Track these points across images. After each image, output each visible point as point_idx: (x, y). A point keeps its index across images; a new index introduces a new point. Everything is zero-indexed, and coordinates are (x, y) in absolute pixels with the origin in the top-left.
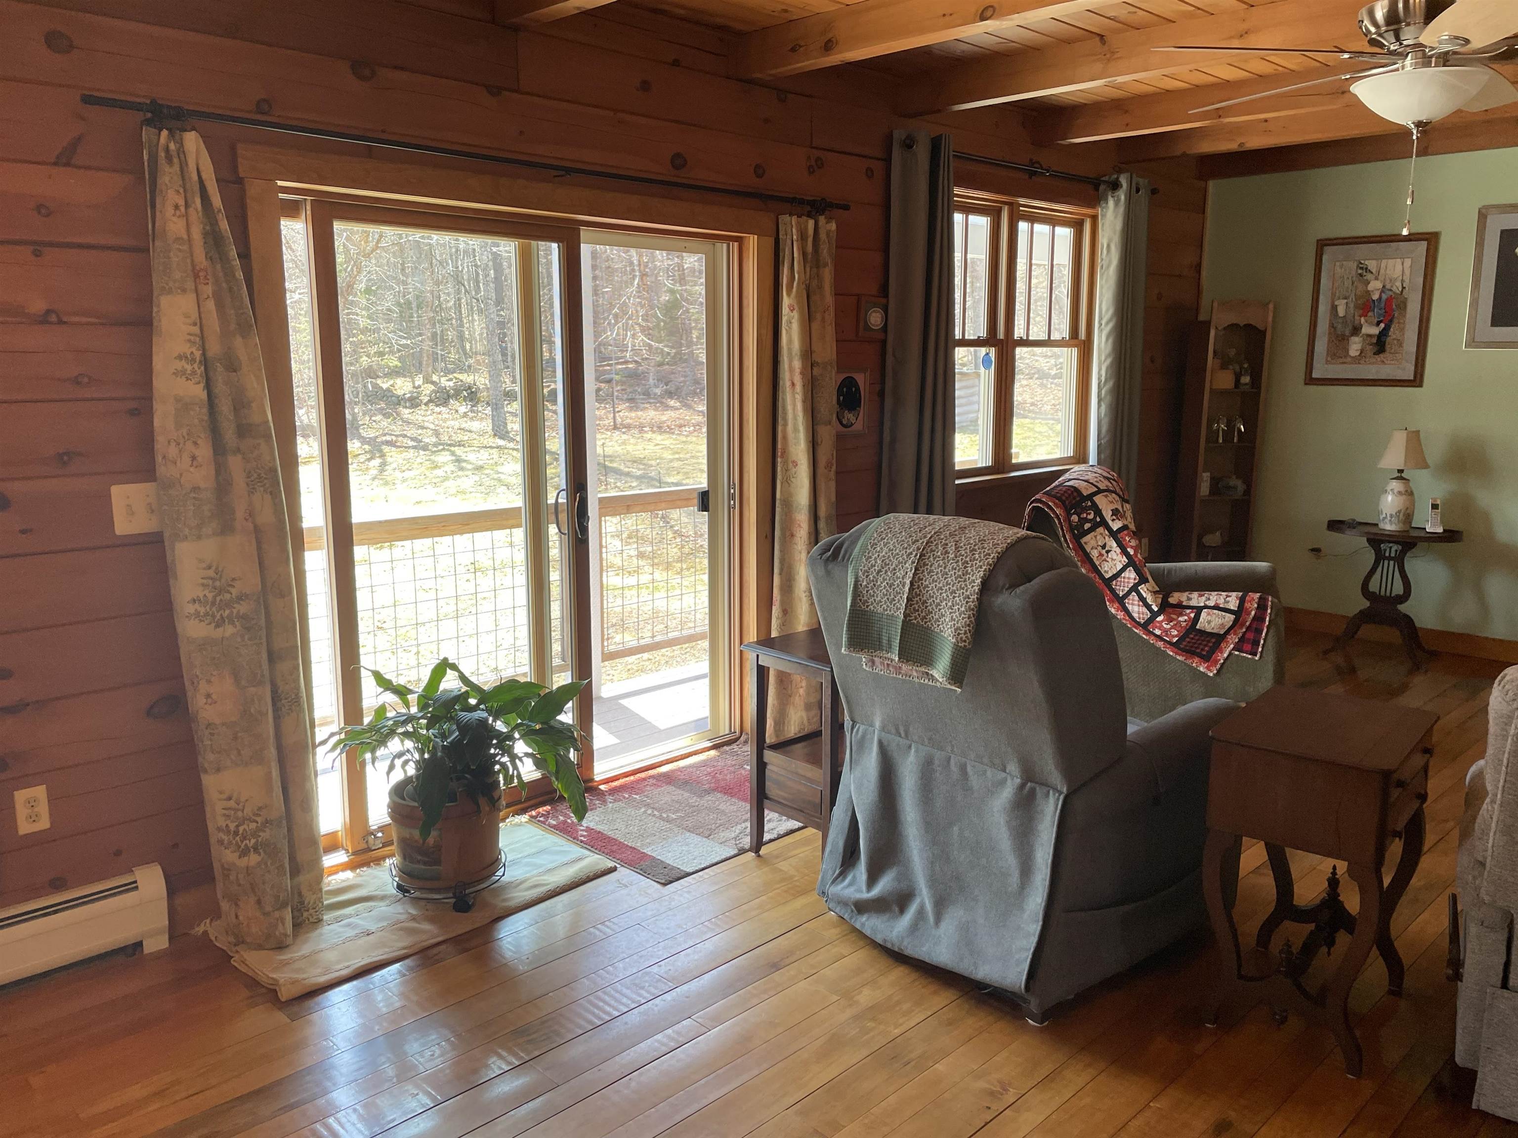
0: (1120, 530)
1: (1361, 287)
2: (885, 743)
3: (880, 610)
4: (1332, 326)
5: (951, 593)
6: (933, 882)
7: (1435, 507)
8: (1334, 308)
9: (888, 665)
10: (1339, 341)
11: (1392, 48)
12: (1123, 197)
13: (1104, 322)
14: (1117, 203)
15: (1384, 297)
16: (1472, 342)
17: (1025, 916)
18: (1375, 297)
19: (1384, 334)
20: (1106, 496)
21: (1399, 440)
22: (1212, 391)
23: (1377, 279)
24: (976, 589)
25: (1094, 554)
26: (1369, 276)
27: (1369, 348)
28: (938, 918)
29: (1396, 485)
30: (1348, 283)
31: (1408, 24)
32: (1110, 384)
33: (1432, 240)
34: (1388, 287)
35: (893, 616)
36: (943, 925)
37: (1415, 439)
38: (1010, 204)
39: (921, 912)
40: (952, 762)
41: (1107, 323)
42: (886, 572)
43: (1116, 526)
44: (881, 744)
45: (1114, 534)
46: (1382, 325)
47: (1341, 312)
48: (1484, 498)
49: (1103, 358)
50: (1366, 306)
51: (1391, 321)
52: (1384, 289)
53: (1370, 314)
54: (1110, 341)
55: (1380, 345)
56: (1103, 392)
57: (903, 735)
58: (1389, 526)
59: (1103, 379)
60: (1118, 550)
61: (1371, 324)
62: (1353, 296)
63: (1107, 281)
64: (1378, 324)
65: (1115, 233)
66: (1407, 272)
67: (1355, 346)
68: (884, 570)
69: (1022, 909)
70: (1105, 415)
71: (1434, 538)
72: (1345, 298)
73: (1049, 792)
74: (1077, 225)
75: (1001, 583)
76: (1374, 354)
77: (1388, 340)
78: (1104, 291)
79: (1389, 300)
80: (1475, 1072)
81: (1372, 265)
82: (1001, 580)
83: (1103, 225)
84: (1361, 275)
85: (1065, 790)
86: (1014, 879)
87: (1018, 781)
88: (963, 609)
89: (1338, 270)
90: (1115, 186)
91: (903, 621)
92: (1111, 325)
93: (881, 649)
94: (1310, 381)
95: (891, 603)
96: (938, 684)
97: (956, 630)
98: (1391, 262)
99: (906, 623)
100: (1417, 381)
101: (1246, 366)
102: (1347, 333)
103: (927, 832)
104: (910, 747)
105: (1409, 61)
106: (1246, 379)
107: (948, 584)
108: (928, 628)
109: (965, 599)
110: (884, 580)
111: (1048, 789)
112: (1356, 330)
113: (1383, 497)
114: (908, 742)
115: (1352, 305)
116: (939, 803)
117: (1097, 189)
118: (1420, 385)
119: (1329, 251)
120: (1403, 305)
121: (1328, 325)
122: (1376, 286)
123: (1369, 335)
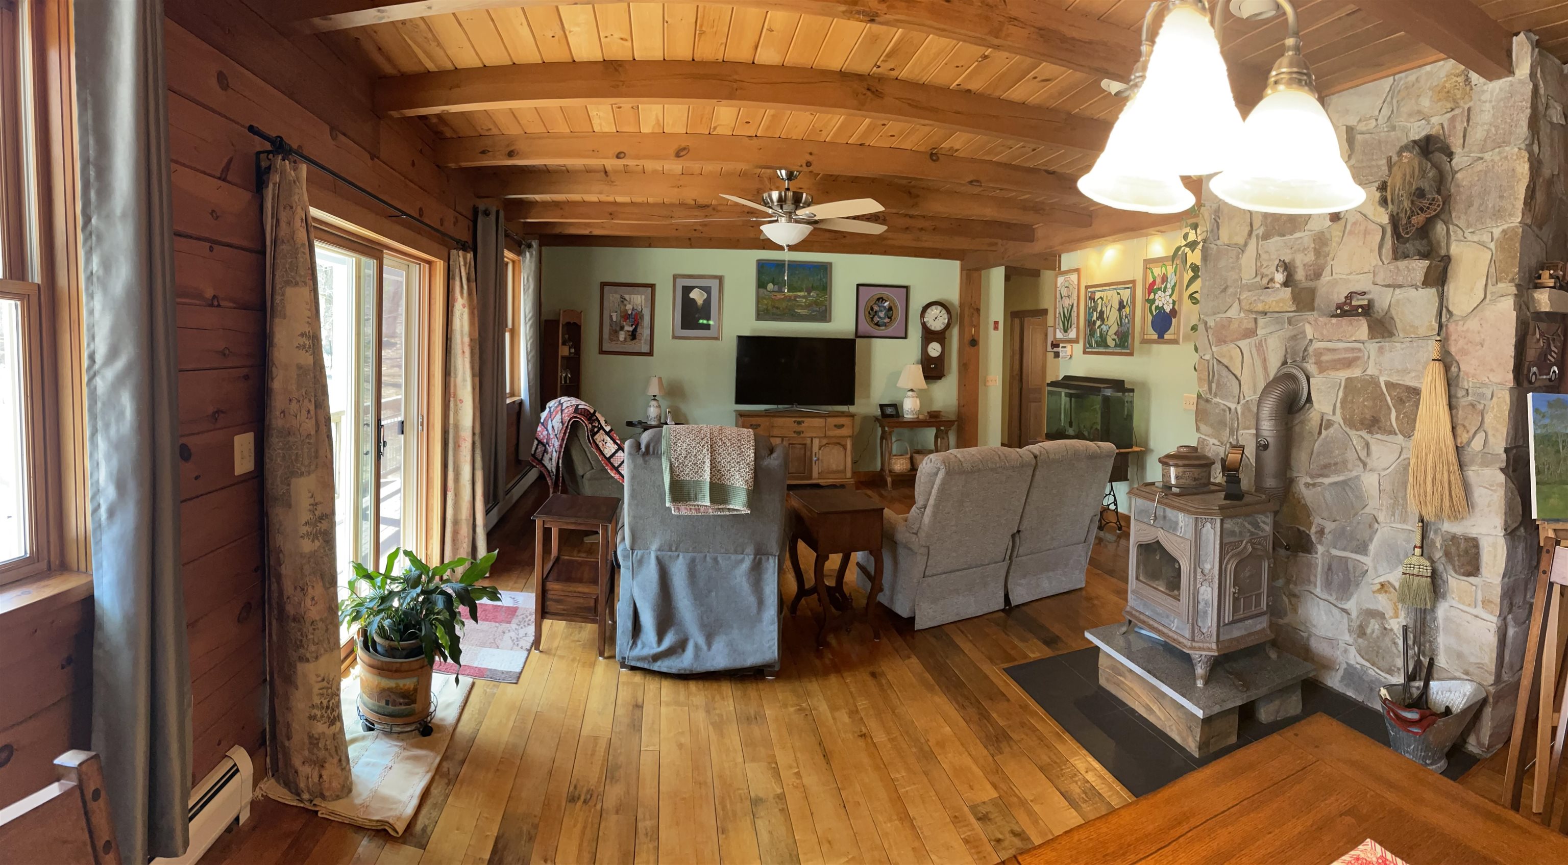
0: (610, 431)
1: (622, 307)
2: (661, 558)
4: (611, 326)
5: (737, 463)
7: (669, 412)
8: (611, 317)
10: (615, 333)
12: (535, 253)
14: (531, 255)
15: (634, 313)
16: (674, 337)
18: (630, 312)
19: (635, 330)
20: (598, 413)
21: (654, 381)
22: (561, 356)
23: (629, 304)
24: (751, 459)
25: (600, 444)
26: (625, 302)
28: (710, 645)
29: (654, 403)
30: (616, 305)
33: (652, 286)
34: (635, 308)
37: (658, 380)
41: (529, 320)
43: (608, 429)
46: (634, 326)
47: (614, 319)
49: (528, 338)
50: (626, 316)
51: (637, 324)
52: (633, 309)
53: (627, 320)
54: (531, 331)
55: (633, 335)
61: (629, 325)
62: (619, 312)
64: (632, 325)
65: (531, 270)
66: (643, 301)
67: (622, 336)
72: (616, 312)
73: (769, 557)
76: (631, 339)
77: (637, 334)
79: (636, 314)
81: (627, 297)
83: (524, 265)
87: (752, 557)
90: (530, 246)
92: (531, 322)
94: (603, 352)
96: (737, 513)
98: (635, 296)
100: (650, 354)
101: (574, 343)
102: (618, 329)
103: (694, 600)
104: (678, 556)
106: (574, 351)
109: (746, 465)
112: (622, 328)
113: (649, 409)
115: (619, 316)
116: (702, 582)
117: (520, 247)
118: (652, 356)
119: (607, 288)
120: (642, 317)
121: (608, 325)
122: (629, 307)
123: (629, 331)
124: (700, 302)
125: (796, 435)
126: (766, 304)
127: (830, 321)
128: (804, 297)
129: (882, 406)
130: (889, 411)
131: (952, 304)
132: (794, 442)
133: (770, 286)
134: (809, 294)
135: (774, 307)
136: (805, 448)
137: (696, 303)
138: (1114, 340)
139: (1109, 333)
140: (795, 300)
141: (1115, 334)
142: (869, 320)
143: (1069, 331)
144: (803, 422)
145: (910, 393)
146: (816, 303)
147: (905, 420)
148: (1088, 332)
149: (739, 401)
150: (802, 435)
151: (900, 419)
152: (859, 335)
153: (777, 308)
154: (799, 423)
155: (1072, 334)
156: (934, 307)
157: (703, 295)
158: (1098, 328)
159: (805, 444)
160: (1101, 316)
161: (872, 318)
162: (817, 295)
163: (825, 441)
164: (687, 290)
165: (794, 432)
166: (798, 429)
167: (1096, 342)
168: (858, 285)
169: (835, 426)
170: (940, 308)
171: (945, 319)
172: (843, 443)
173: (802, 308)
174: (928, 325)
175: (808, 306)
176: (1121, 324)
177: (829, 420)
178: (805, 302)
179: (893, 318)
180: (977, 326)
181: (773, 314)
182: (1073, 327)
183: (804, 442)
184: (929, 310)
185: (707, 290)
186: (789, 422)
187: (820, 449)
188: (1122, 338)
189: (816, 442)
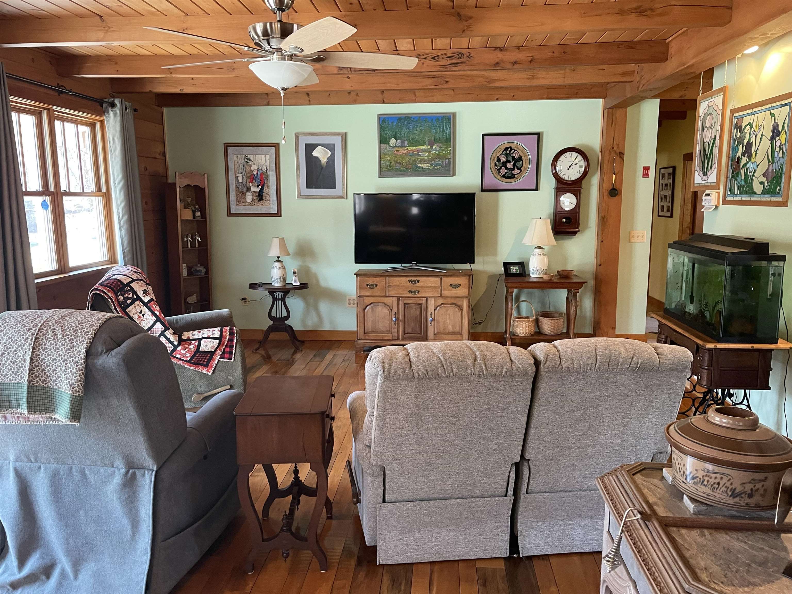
0: (149, 301)
1: (248, 168)
2: (20, 469)
3: (7, 381)
4: (237, 187)
5: (64, 361)
6: (69, 551)
7: (295, 273)
8: (237, 178)
9: (18, 417)
10: (241, 194)
11: (267, 49)
12: (118, 112)
13: (116, 182)
14: (115, 115)
15: (259, 173)
16: (300, 196)
17: (138, 553)
18: (255, 173)
19: (261, 191)
20: (138, 283)
21: (276, 242)
22: (182, 221)
23: (254, 164)
24: (83, 356)
25: (136, 317)
26: (251, 163)
27: (255, 198)
28: (76, 574)
29: (277, 264)
30: (241, 166)
31: (273, 38)
32: (126, 217)
33: (276, 146)
34: (260, 168)
35: (18, 383)
36: (81, 577)
37: (282, 241)
38: (48, 109)
39: (63, 574)
40: (74, 470)
41: (119, 183)
42: (9, 353)
43: (146, 299)
44: (16, 470)
45: (145, 304)
46: (260, 187)
47: (240, 180)
48: (314, 268)
49: (119, 202)
50: (252, 178)
51: (264, 185)
52: (258, 170)
53: (254, 181)
54: (122, 193)
55: (260, 196)
56: (122, 222)
57: (33, 460)
58: (277, 284)
59: (121, 215)
60: (150, 313)
61: (255, 186)
62: (244, 172)
63: (115, 158)
64: (258, 186)
65: (116, 131)
66: (268, 161)
67: (249, 197)
68: (6, 353)
69: (135, 549)
70: (125, 235)
71: (297, 288)
72: (241, 173)
73: (144, 473)
74: (92, 126)
75: (100, 350)
76: (258, 201)
77: (264, 194)
78: (114, 164)
79: (261, 174)
80: (376, 547)
81: (251, 157)
82: (100, 348)
83: (108, 127)
84: (247, 162)
85: (155, 469)
86: (128, 531)
87: (123, 471)
88: (74, 371)
89: (236, 159)
90: (113, 105)
91: (28, 386)
92: (121, 184)
93: (11, 407)
94: (230, 214)
95: (16, 374)
96: (61, 423)
97: (71, 385)
98: (260, 156)
99: (31, 387)
100: (279, 214)
101: (197, 207)
102: (245, 190)
103: (60, 520)
104: (40, 467)
105: (275, 56)
106: (198, 214)
107: (60, 355)
108: (48, 387)
109: (74, 364)
110: (8, 359)
111: (143, 470)
112: (248, 189)
113: (272, 270)
114: (38, 465)
115: (245, 177)
116: (67, 499)
117: (102, 106)
118: (281, 216)
119: (230, 149)
120: (267, 177)
121: (234, 186)
122: (254, 168)
123: (254, 192)
124: (324, 160)
125: (410, 295)
126: (389, 160)
127: (454, 175)
128: (426, 151)
129: (507, 265)
130: (514, 269)
131: (592, 149)
132: (409, 302)
133: (393, 141)
134: (432, 147)
135: (397, 162)
136: (421, 308)
137: (320, 161)
138: (761, 183)
139: (756, 175)
140: (418, 154)
141: (764, 175)
142: (495, 172)
143: (708, 174)
144: (418, 281)
145: (537, 250)
146: (439, 157)
147: (531, 280)
148: (730, 174)
149: (358, 260)
150: (417, 295)
151: (527, 280)
152: (485, 188)
153: (400, 164)
154: (414, 282)
155: (712, 178)
156: (567, 154)
157: (328, 153)
158: (743, 167)
159: (421, 304)
160: (748, 152)
161: (499, 170)
162: (440, 147)
163: (440, 301)
164: (310, 148)
165: (409, 291)
166: (414, 288)
167: (740, 187)
168: (483, 135)
169: (451, 285)
170: (575, 154)
171: (581, 167)
172: (459, 303)
173: (425, 162)
174: (561, 175)
175: (430, 161)
176: (772, 161)
177: (444, 279)
178: (427, 156)
179: (523, 169)
180: (619, 174)
181: (397, 170)
182: (713, 168)
183: (420, 302)
184: (562, 158)
185: (331, 147)
186: (403, 281)
187: (435, 310)
188: (773, 180)
189: (431, 303)
